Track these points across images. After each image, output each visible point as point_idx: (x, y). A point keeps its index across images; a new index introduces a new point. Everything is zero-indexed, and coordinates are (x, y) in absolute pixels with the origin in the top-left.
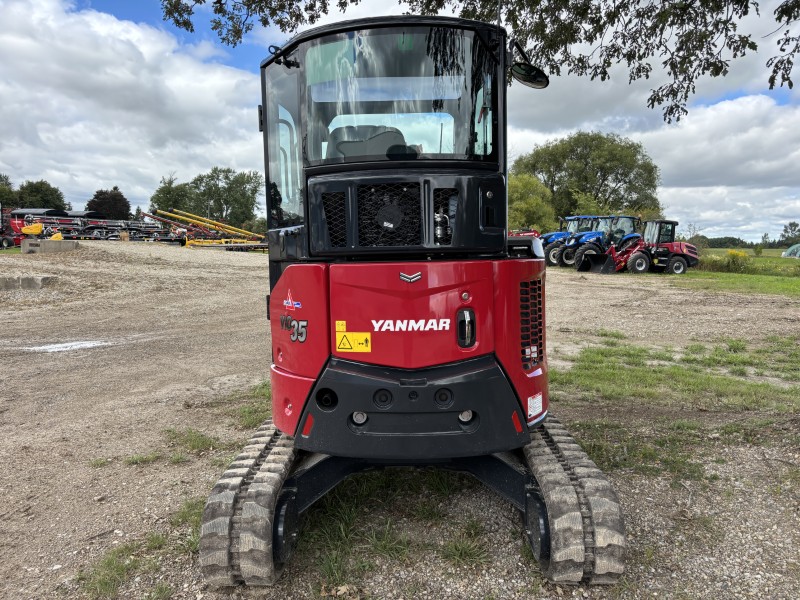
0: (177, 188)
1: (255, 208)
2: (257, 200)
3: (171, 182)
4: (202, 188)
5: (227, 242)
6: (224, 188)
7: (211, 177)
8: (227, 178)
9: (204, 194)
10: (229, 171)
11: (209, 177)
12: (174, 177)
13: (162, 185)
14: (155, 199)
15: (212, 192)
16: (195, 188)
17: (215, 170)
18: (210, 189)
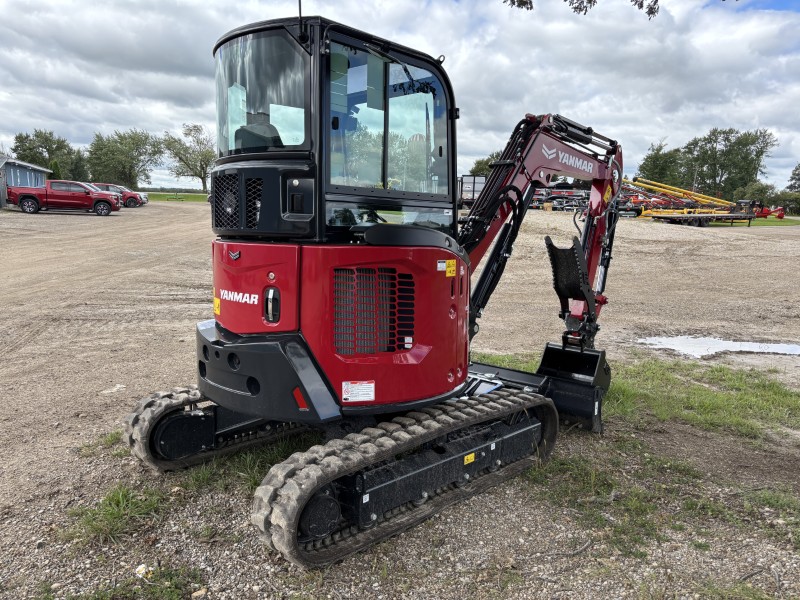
0: (665, 155)
1: (759, 173)
2: (762, 163)
3: (660, 148)
4: (696, 153)
5: (690, 213)
6: (722, 151)
7: (708, 140)
8: (727, 139)
9: (696, 159)
10: (731, 131)
11: (705, 139)
12: (664, 143)
13: (650, 152)
14: (642, 168)
15: (708, 157)
16: (688, 152)
17: (714, 133)
18: (706, 152)
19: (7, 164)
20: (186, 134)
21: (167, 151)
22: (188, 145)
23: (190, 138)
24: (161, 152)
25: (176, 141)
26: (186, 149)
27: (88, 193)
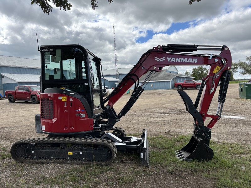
19: (176, 77)
20: (247, 60)
21: (239, 67)
22: (247, 64)
23: (248, 61)
24: (237, 68)
25: (243, 63)
26: (247, 65)
27: (195, 83)
